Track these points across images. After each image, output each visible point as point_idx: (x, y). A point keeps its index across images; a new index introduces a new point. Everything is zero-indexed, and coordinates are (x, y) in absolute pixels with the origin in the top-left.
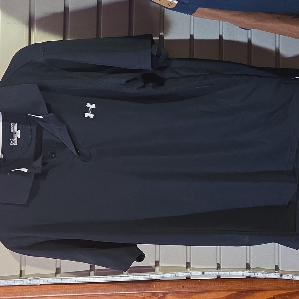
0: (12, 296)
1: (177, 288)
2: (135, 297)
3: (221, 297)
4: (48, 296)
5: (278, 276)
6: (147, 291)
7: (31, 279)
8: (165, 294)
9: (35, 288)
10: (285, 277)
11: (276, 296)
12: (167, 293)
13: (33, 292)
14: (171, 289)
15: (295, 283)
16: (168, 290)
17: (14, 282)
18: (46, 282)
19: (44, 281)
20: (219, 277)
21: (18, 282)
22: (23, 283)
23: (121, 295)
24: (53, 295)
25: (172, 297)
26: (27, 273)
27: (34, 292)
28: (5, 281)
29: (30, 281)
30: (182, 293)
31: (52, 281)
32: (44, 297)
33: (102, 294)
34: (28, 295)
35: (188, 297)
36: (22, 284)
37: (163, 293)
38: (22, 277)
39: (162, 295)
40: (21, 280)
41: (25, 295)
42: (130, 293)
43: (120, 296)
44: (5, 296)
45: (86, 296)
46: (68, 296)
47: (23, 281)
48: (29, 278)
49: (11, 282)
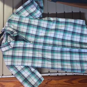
5: (83, 74)
8: (51, 80)
10: (85, 74)
12: (52, 79)
20: (66, 75)
22: (13, 77)
30: (56, 79)
38: (13, 75)
49: (10, 76)
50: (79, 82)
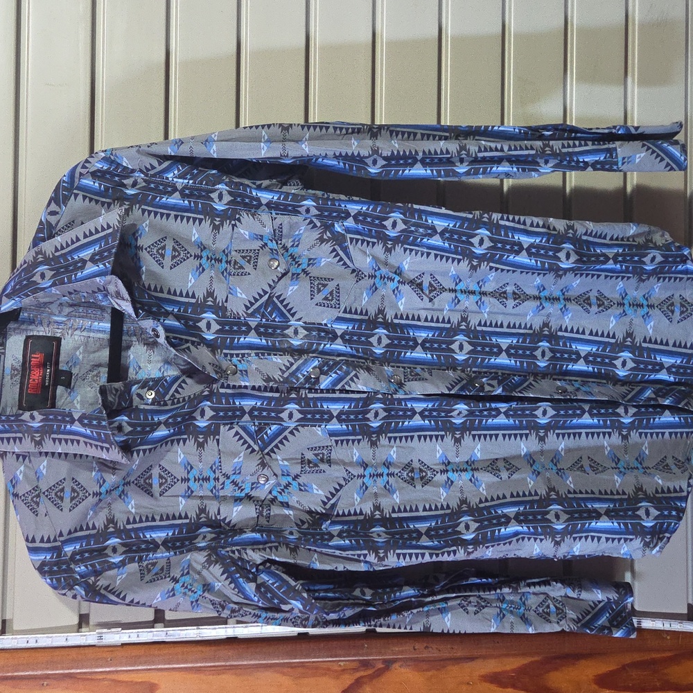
0: (62, 669)
1: (415, 649)
2: (324, 669)
3: (508, 669)
4: (140, 668)
6: (350, 657)
7: (102, 633)
8: (388, 664)
9: (111, 651)
10: (646, 623)
11: (628, 665)
12: (394, 661)
13: (107, 661)
14: (401, 652)
15: (668, 638)
16: (394, 654)
17: (67, 639)
18: (134, 639)
19: (129, 637)
21: (76, 639)
22: (84, 641)
23: (293, 665)
24: (149, 667)
25: (403, 670)
26: (93, 620)
27: (109, 659)
28: (47, 637)
29: (101, 638)
30: (423, 660)
31: (146, 635)
32: (130, 671)
33: (253, 665)
34: (97, 667)
35: (438, 669)
36: (82, 644)
37: (385, 661)
38: (83, 630)
39: (382, 666)
40: (81, 636)
41: (91, 668)
42: (313, 662)
43: (292, 668)
44: (47, 669)
45: (219, 668)
46: (181, 668)
47: (85, 637)
48: (97, 631)
49: (59, 640)
50: (603, 681)
